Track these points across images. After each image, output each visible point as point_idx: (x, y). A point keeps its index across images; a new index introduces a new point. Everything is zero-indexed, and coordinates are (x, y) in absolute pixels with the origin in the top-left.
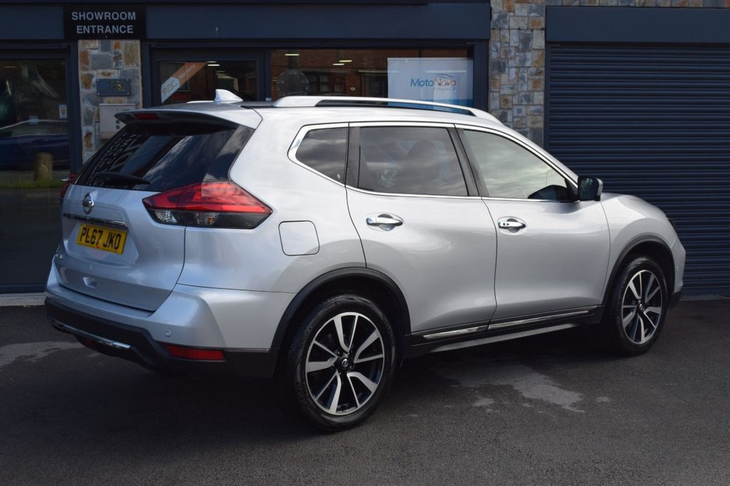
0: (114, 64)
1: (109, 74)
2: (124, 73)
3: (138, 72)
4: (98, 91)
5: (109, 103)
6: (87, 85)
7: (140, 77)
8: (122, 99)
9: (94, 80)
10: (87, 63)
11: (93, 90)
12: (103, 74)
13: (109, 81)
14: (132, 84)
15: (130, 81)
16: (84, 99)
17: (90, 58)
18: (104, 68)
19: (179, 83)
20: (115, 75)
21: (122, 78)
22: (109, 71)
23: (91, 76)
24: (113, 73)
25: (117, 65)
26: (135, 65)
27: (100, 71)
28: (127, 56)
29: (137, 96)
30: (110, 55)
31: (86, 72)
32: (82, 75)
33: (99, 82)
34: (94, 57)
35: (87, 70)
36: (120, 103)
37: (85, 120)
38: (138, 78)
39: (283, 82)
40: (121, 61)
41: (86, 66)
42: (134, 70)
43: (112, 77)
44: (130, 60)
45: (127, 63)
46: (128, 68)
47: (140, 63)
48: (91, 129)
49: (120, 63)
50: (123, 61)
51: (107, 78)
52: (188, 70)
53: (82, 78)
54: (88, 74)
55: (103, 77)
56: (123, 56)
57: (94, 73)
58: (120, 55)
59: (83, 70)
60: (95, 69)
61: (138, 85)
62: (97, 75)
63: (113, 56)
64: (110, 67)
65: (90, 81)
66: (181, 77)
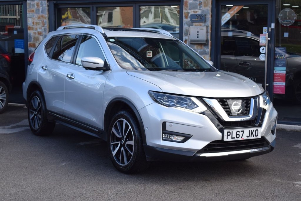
0: (199, 7)
1: (196, 12)
2: (203, 11)
3: (209, 11)
4: (191, 20)
5: (195, 25)
6: (186, 17)
7: (210, 13)
8: (201, 24)
9: (189, 15)
10: (187, 7)
11: (189, 19)
12: (194, 12)
13: (196, 15)
14: (206, 16)
15: (205, 15)
16: (185, 24)
17: (188, 4)
18: (194, 9)
19: (230, 16)
20: (199, 12)
21: (202, 13)
22: (196, 10)
23: (188, 13)
24: (198, 12)
25: (200, 7)
26: (208, 7)
27: (193, 10)
28: (205, 3)
29: (208, 22)
30: (197, 3)
31: (186, 11)
32: (185, 13)
33: (192, 16)
34: (191, 4)
35: (187, 10)
36: (201, 25)
37: (185, 34)
38: (209, 13)
39: (282, 15)
40: (202, 5)
41: (187, 8)
42: (207, 10)
43: (198, 13)
44: (206, 5)
45: (205, 6)
46: (205, 9)
47: (210, 6)
48: (187, 38)
49: (201, 6)
50: (203, 5)
51: (195, 13)
52: (235, 10)
53: (184, 14)
54: (187, 12)
55: (193, 13)
56: (203, 3)
57: (189, 11)
58: (202, 3)
59: (185, 10)
60: (190, 9)
61: (209, 17)
62: (191, 12)
63: (199, 3)
64: (197, 9)
65: (188, 16)
66: (231, 13)
